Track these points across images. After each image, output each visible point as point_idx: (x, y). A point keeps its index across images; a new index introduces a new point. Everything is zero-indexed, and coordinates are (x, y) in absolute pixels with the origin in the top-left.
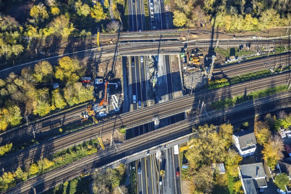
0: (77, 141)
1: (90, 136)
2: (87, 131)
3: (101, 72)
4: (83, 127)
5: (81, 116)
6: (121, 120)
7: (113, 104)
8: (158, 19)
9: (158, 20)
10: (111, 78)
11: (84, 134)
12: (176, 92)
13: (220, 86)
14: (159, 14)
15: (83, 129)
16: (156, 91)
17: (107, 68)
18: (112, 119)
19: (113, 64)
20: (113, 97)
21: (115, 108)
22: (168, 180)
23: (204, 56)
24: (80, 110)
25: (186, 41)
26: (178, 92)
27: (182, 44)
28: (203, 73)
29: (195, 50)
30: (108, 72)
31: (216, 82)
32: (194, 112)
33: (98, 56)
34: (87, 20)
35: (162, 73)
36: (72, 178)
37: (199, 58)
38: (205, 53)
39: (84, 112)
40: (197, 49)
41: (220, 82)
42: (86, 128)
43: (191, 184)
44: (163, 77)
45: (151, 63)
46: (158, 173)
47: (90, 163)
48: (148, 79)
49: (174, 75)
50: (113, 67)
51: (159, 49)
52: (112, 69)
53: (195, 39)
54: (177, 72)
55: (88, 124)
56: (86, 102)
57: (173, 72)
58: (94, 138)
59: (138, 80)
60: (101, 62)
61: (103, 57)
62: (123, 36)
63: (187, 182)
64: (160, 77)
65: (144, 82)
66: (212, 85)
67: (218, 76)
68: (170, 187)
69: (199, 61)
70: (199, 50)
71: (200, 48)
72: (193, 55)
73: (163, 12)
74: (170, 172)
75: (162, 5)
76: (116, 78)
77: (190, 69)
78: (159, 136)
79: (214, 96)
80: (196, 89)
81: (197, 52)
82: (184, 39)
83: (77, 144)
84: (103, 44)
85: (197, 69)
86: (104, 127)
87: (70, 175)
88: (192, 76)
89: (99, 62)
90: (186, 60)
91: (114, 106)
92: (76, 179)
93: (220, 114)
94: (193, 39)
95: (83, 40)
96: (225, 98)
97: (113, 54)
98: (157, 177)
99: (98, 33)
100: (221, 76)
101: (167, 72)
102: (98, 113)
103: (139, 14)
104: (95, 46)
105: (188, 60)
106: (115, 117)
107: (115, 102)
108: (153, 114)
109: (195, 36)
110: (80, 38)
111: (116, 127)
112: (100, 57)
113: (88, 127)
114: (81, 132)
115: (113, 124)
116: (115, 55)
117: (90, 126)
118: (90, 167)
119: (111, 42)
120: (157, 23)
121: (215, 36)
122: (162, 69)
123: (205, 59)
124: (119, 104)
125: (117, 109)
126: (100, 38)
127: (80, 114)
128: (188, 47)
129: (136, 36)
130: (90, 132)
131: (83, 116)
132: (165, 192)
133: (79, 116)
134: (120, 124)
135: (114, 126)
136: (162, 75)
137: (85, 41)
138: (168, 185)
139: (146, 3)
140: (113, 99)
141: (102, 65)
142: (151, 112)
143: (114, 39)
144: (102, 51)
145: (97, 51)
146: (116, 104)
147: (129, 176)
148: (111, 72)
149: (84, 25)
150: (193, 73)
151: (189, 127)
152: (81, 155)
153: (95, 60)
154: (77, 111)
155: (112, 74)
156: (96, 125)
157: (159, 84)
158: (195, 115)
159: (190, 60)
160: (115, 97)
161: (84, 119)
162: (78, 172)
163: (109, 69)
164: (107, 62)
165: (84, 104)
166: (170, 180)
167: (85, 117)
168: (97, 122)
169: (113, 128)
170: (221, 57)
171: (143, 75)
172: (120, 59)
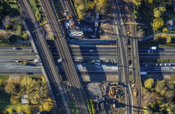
0: (45, 8)
1: (48, 16)
2: (52, 14)
3: (103, 26)
4: (56, 12)
5: (66, 11)
6: (61, 37)
7: (75, 32)
8: (156, 69)
9: (154, 69)
10: (100, 32)
11: (50, 12)
12: (89, 77)
13: (89, 107)
14: (161, 70)
15: (54, 12)
16: (90, 64)
17: (106, 29)
18: (62, 31)
19: (109, 33)
20: (81, 32)
21: (72, 33)
22: (20, 67)
23: (117, 99)
24: (70, 11)
25: (131, 87)
26: (89, 78)
27: (127, 83)
28: (101, 96)
29: (122, 93)
30: (104, 30)
31: (92, 105)
32: (68, 87)
33: (116, 23)
34: (151, 16)
35: (106, 69)
36: (19, 5)
37: (114, 95)
38: (119, 100)
39: (69, 13)
40: (123, 94)
41: (92, 108)
42: (55, 14)
43: (17, 81)
44: (102, 69)
45: (114, 61)
46: (25, 61)
47: (29, 16)
48: (100, 58)
49: (104, 77)
50: (107, 33)
51: (123, 66)
52: (105, 33)
53: (133, 94)
54: (106, 79)
55: (58, 15)
56: (77, 15)
57: (107, 76)
58: (47, 18)
59: (99, 52)
60: (110, 25)
61: (115, 27)
62: (134, 41)
63: (19, 79)
64: (102, 67)
65: (98, 55)
66: (89, 102)
67: (98, 107)
68: (15, 68)
69: (111, 95)
70: (122, 96)
71: (124, 97)
72: (117, 91)
73: (163, 73)
74: (26, 68)
75: (169, 73)
76: (101, 36)
77: (105, 87)
78: (49, 62)
79: (81, 102)
80: (88, 90)
81: (120, 94)
82: (133, 86)
83: (43, 8)
84: (127, 27)
85: (105, 93)
86: (55, 26)
87: (22, 4)
88: (99, 88)
89: (111, 24)
90: (113, 85)
91: (74, 33)
92: (19, 7)
93: (66, 105)
94: (132, 92)
95: (130, 13)
96: (78, 110)
97: (118, 33)
98: (23, 60)
99: (137, 24)
100: (98, 109)
101: (106, 72)
102: (68, 23)
103: (160, 55)
104: (125, 21)
105: (113, 87)
106: (63, 33)
107: (77, 34)
108: (65, 58)
109: (135, 94)
110: (132, 11)
111: (55, 33)
112: (115, 25)
113: (55, 15)
114: (51, 10)
115: (57, 31)
116: (117, 35)
117: (56, 17)
118: (27, 17)
119: (128, 32)
120: (152, 68)
121: (136, 109)
122: (109, 69)
123: (114, 99)
124: (75, 36)
125: (71, 35)
126: (132, 25)
127: (67, 10)
128: (125, 88)
129: (134, 51)
130: (51, 16)
131: (65, 12)
132: (12, 65)
133: (66, 10)
134: (57, 36)
135: (56, 32)
136: (104, 68)
137: (130, 14)
138: (17, 67)
139: (170, 61)
140: (79, 33)
141: (108, 25)
142: (67, 57)
143: (131, 35)
144: (121, 26)
145: (120, 23)
146: (76, 34)
147: (24, 42)
148: (104, 32)
149: (145, 14)
150: (101, 90)
151: (56, 82)
152: (36, 11)
153: (112, 21)
154: (70, 9)
155: (103, 33)
156: (57, 20)
157: (96, 66)
158: (66, 87)
159: (112, 88)
160: (81, 34)
161: (64, 13)
162: (23, 8)
163: (106, 31)
164: (111, 29)
165: (75, 13)
166: (20, 68)
167: (65, 13)
168: (59, 21)
169: (54, 31)
170: (116, 111)
171: (104, 55)
172: (114, 38)
